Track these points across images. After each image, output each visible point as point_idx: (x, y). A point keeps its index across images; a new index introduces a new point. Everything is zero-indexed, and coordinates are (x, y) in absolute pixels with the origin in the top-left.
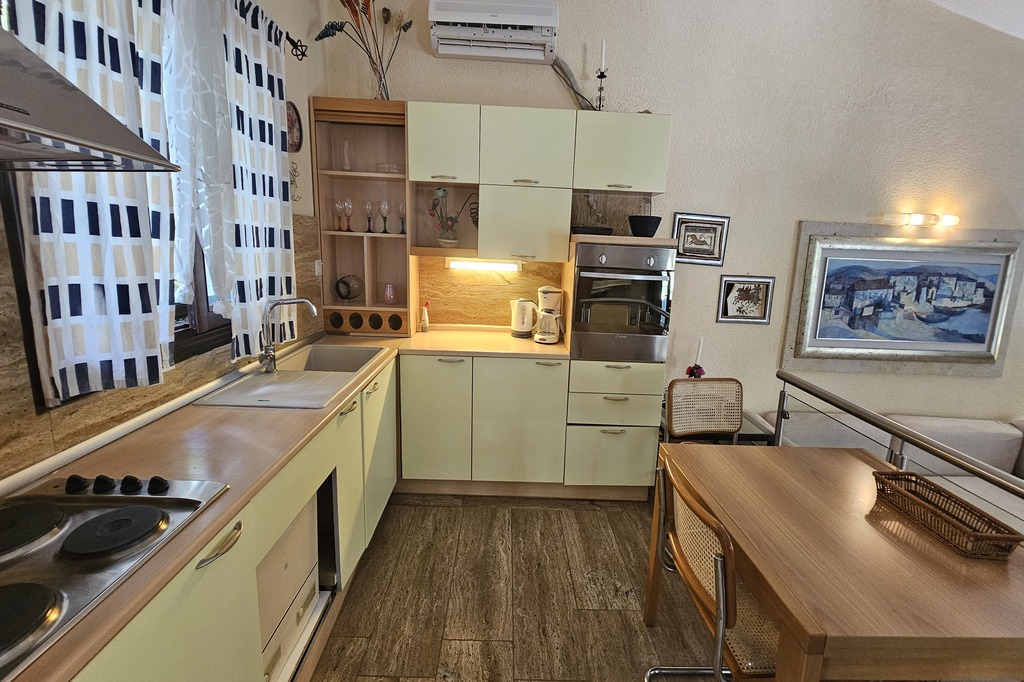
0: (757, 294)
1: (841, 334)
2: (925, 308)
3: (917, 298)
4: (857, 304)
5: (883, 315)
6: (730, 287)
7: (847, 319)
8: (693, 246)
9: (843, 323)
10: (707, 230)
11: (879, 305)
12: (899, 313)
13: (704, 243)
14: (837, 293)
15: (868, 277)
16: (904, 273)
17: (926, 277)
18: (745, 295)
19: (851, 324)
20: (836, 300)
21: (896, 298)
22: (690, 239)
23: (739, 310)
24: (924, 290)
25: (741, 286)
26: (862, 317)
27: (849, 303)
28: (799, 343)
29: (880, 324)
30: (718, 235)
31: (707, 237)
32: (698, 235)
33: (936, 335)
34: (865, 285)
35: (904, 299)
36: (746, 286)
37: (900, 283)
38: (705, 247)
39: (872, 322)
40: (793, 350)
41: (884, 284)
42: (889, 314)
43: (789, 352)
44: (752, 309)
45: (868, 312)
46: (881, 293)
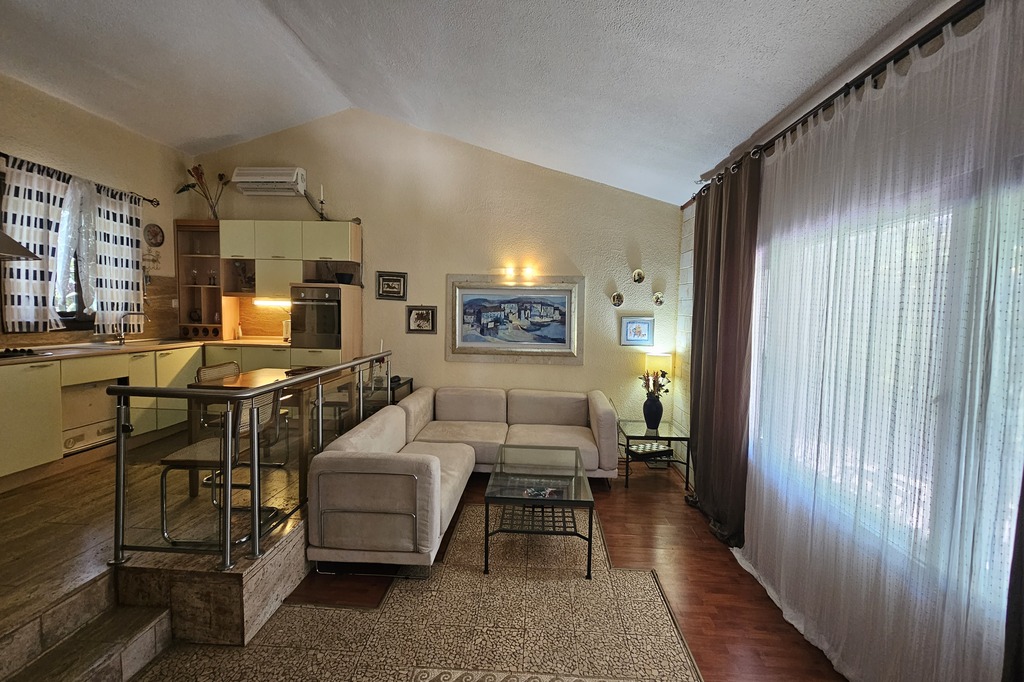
0: (428, 315)
1: (477, 339)
2: (526, 323)
3: (519, 317)
4: (484, 321)
5: (500, 327)
6: (410, 313)
7: (479, 330)
8: (388, 290)
9: (477, 332)
10: (395, 280)
11: (497, 321)
12: (509, 326)
13: (394, 288)
14: (470, 314)
15: (487, 305)
16: (509, 302)
17: (523, 304)
18: (420, 317)
19: (482, 332)
20: (470, 319)
21: (507, 317)
22: (386, 286)
23: (418, 325)
24: (523, 312)
25: (418, 312)
26: (488, 329)
27: (478, 320)
28: (454, 344)
29: (499, 332)
30: (402, 283)
31: (396, 284)
32: (390, 284)
33: (535, 339)
34: (487, 309)
35: (511, 317)
36: (420, 312)
37: (507, 308)
38: (394, 290)
39: (495, 331)
40: (451, 350)
41: (498, 309)
42: (504, 327)
43: (449, 351)
44: (427, 326)
45: (491, 325)
46: (497, 314)
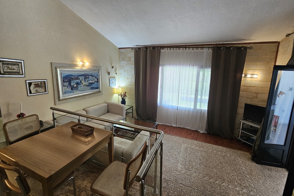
0: (42, 85)
1: (70, 92)
2: (87, 83)
3: (85, 81)
4: (72, 84)
5: (79, 86)
6: (30, 84)
7: (70, 88)
8: (8, 70)
9: (70, 90)
10: (14, 65)
11: (77, 84)
12: (82, 85)
13: (14, 69)
14: (66, 82)
15: (73, 77)
16: (81, 76)
17: (86, 76)
18: (37, 86)
19: (72, 89)
20: (67, 84)
21: (81, 82)
22: (6, 68)
23: (36, 91)
24: (86, 79)
25: (35, 83)
26: (74, 87)
27: (70, 84)
28: (59, 97)
29: (79, 88)
30: (20, 66)
31: (14, 67)
32: (10, 66)
33: (90, 89)
34: (73, 79)
35: (82, 81)
36: (37, 83)
37: (81, 78)
38: (15, 71)
39: (77, 88)
40: (58, 99)
41: (77, 79)
42: (80, 86)
43: (57, 100)
44: (41, 90)
45: (75, 85)
46: (77, 81)
